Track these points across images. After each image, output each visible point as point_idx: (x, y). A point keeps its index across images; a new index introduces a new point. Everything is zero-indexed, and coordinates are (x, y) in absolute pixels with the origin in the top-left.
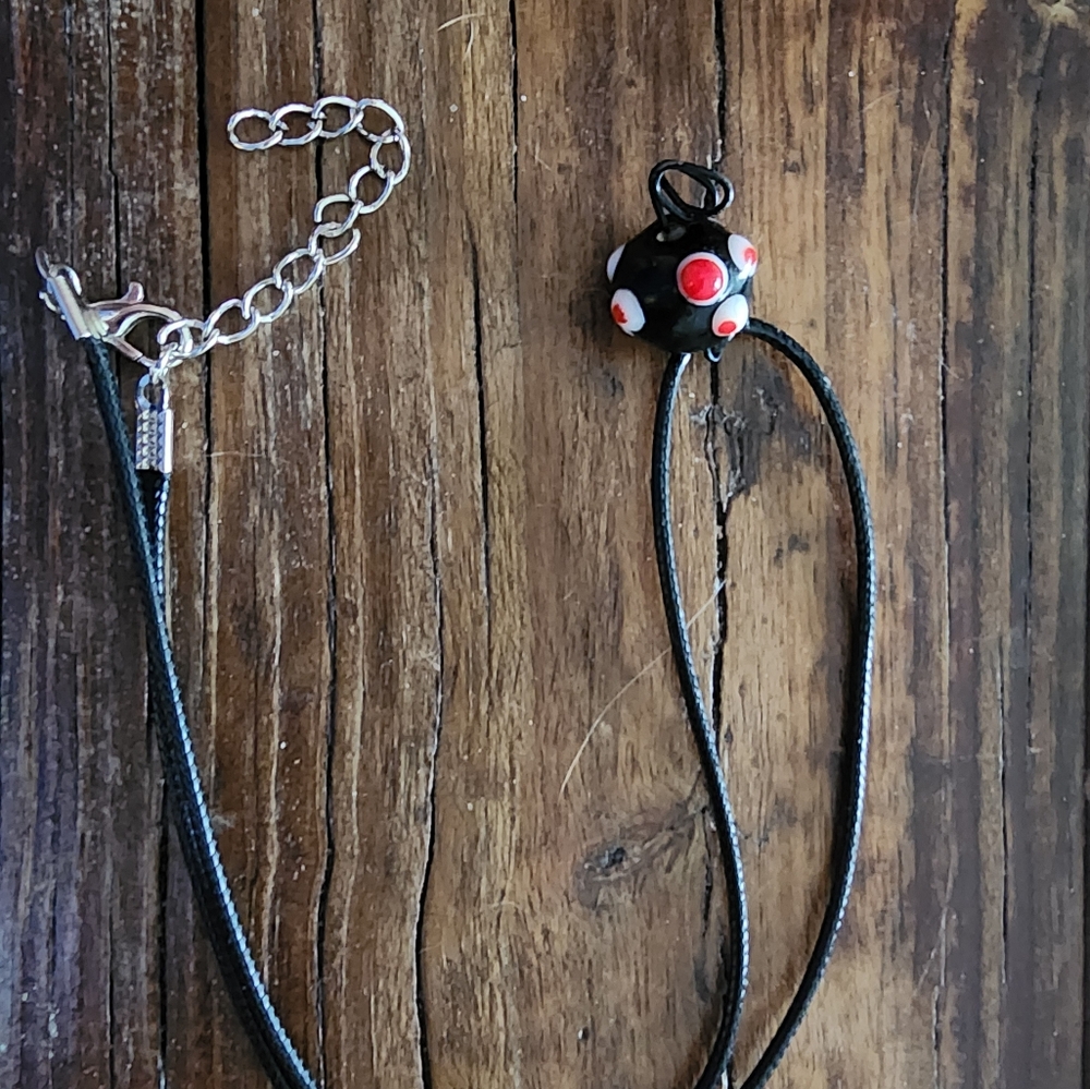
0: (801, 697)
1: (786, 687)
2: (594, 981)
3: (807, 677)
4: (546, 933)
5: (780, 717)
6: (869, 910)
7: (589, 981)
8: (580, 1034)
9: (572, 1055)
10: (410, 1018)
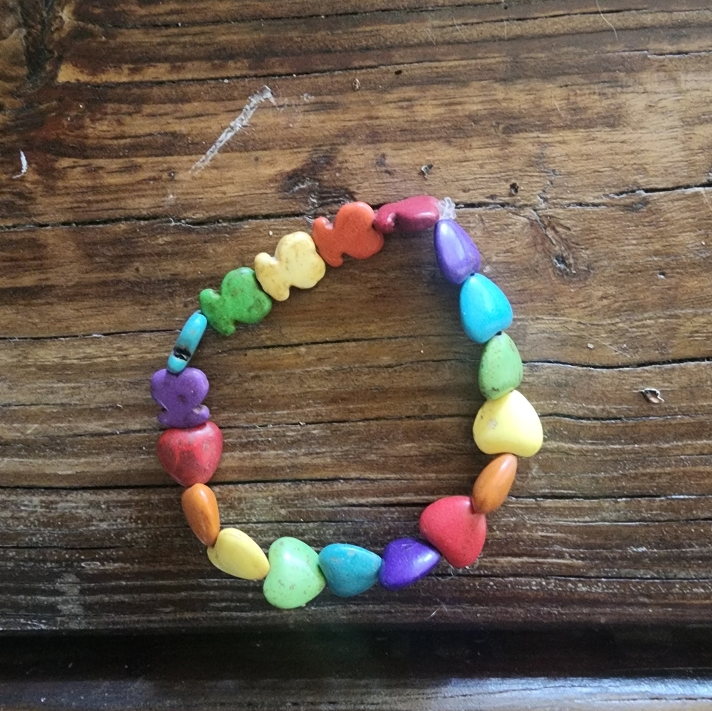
0: (469, 154)
1: (464, 164)
2: (631, 270)
3: (458, 151)
4: (602, 298)
5: (481, 166)
6: (598, 104)
7: (632, 273)
8: (662, 277)
9: (673, 281)
10: (647, 371)
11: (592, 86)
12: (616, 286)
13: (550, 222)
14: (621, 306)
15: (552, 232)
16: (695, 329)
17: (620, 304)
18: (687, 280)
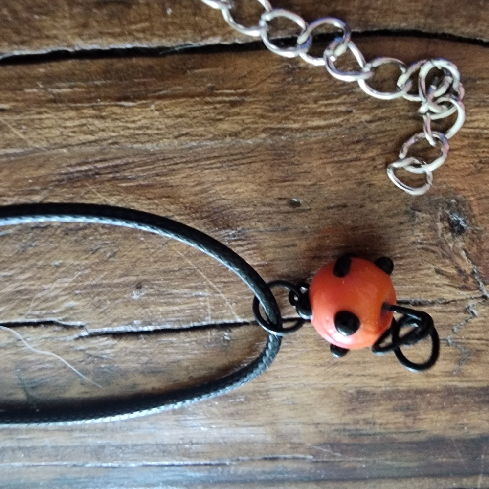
11: (383, 431)
12: (370, 185)
13: (465, 280)
14: (363, 151)
15: (463, 268)
16: (236, 109)
17: (366, 156)
18: (255, 194)
